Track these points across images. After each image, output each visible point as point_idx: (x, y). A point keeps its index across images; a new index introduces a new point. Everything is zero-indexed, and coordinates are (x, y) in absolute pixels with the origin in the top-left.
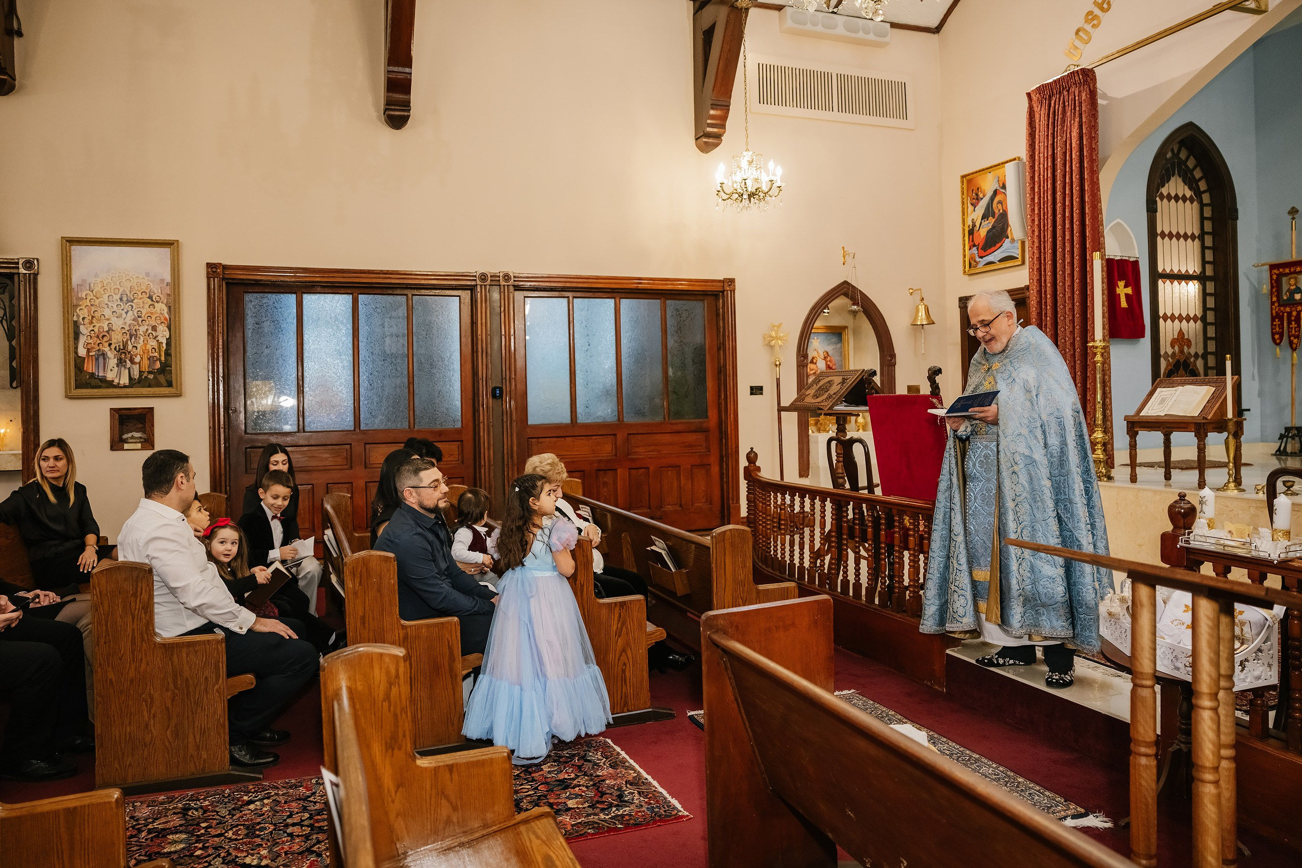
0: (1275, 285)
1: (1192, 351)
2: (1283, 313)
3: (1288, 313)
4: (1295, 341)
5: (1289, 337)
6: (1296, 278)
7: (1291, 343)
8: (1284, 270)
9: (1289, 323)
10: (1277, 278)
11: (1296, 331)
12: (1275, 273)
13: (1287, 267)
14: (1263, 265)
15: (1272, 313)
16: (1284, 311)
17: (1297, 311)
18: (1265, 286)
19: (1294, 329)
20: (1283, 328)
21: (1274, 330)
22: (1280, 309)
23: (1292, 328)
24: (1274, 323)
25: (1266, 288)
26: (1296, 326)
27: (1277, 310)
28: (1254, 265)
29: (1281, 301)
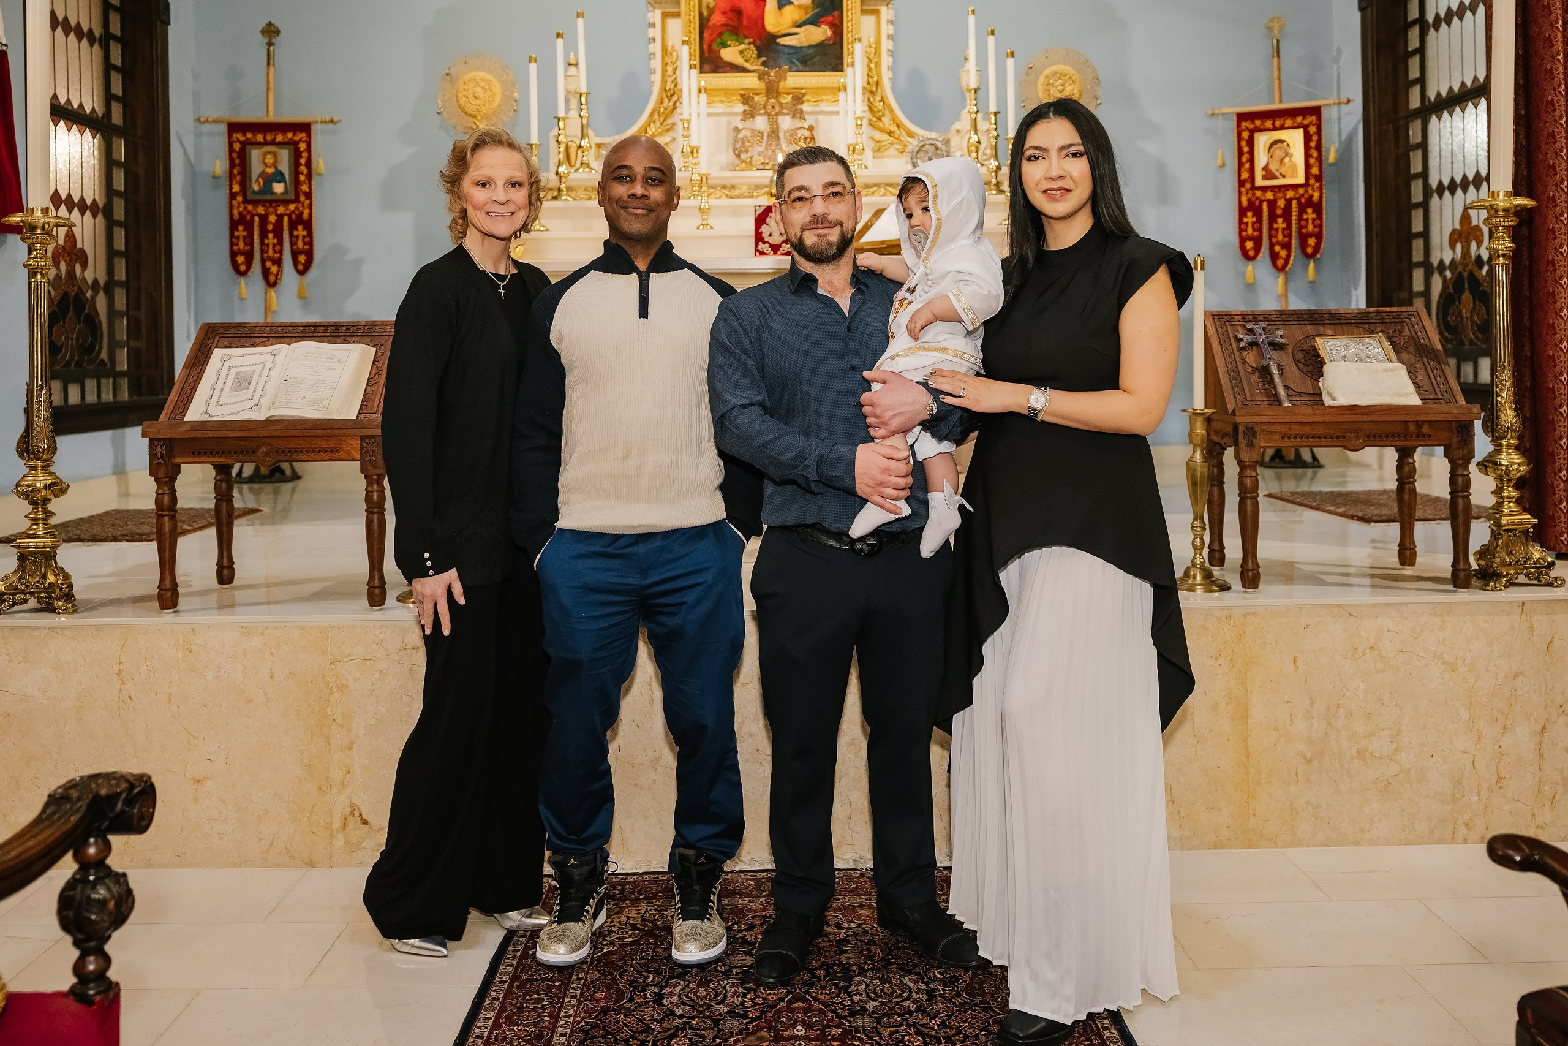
0: (237, 161)
1: (89, 276)
2: (253, 216)
3: (260, 216)
4: (274, 269)
5: (263, 261)
6: (275, 155)
7: (266, 273)
8: (254, 136)
9: (264, 235)
10: (240, 149)
11: (275, 252)
12: (238, 140)
13: (259, 132)
14: (215, 121)
15: (231, 215)
16: (254, 212)
17: (277, 215)
18: (218, 162)
19: (271, 247)
20: (252, 244)
21: (235, 248)
22: (246, 208)
23: (268, 245)
24: (236, 234)
25: (221, 166)
26: (275, 241)
27: (241, 209)
28: (199, 120)
29: (248, 193)
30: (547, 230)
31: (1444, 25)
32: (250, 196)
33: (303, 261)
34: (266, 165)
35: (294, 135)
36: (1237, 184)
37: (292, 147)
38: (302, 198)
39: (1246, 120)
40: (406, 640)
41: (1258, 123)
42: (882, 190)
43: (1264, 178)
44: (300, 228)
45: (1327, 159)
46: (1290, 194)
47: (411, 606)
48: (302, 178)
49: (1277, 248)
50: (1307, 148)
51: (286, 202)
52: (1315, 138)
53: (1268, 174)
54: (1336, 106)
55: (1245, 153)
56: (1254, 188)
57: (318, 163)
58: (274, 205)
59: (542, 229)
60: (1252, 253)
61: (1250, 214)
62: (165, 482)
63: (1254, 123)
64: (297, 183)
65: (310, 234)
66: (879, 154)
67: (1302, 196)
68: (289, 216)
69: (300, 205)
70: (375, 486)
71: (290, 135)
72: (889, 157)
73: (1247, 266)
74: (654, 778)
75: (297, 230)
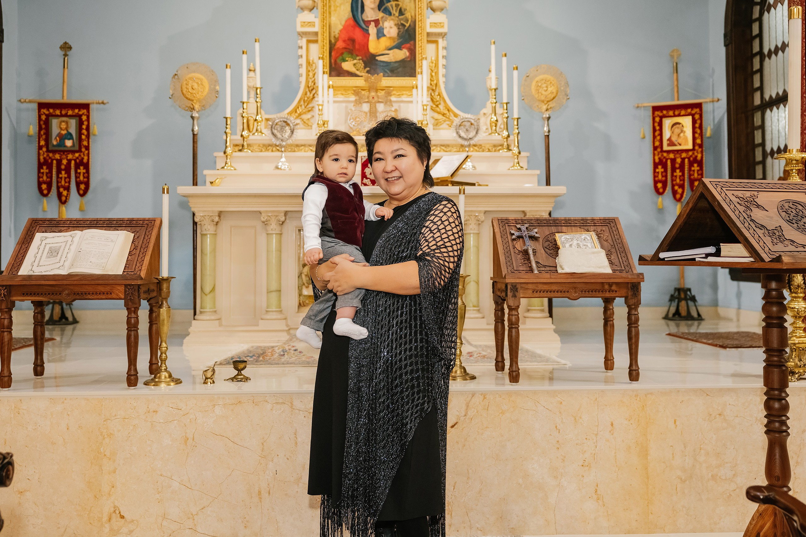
0: (43, 126)
2: (52, 160)
3: (57, 160)
4: (65, 193)
5: (58, 188)
6: (67, 123)
7: (60, 195)
8: (54, 111)
9: (59, 172)
10: (46, 119)
11: (66, 182)
12: (44, 113)
13: (58, 109)
14: (30, 102)
15: (39, 159)
16: (53, 158)
17: (67, 160)
18: (31, 127)
19: (63, 179)
20: (51, 177)
21: (41, 179)
22: (48, 155)
23: (61, 178)
24: (42, 171)
25: (33, 129)
26: (66, 176)
27: (45, 156)
28: (20, 101)
29: (50, 146)
30: (235, 169)
31: (773, 56)
32: (51, 148)
33: (83, 188)
34: (61, 129)
35: (79, 111)
36: (652, 149)
37: (78, 118)
38: (83, 150)
39: (658, 111)
40: (150, 407)
41: (665, 112)
42: (439, 149)
43: (669, 145)
44: (82, 168)
45: (706, 135)
46: (684, 155)
47: (153, 387)
48: (83, 137)
49: (676, 188)
50: (694, 128)
51: (73, 152)
52: (699, 122)
53: (671, 143)
54: (711, 104)
55: (657, 130)
56: (662, 151)
57: (94, 127)
58: (66, 153)
59: (232, 168)
60: (661, 190)
61: (660, 167)
62: (6, 312)
63: (662, 112)
64: (80, 140)
65: (88, 172)
66: (437, 127)
67: (691, 156)
68: (75, 160)
69: (82, 154)
70: (133, 314)
71: (76, 111)
72: (443, 129)
73: (658, 198)
74: (297, 490)
75: (80, 169)
